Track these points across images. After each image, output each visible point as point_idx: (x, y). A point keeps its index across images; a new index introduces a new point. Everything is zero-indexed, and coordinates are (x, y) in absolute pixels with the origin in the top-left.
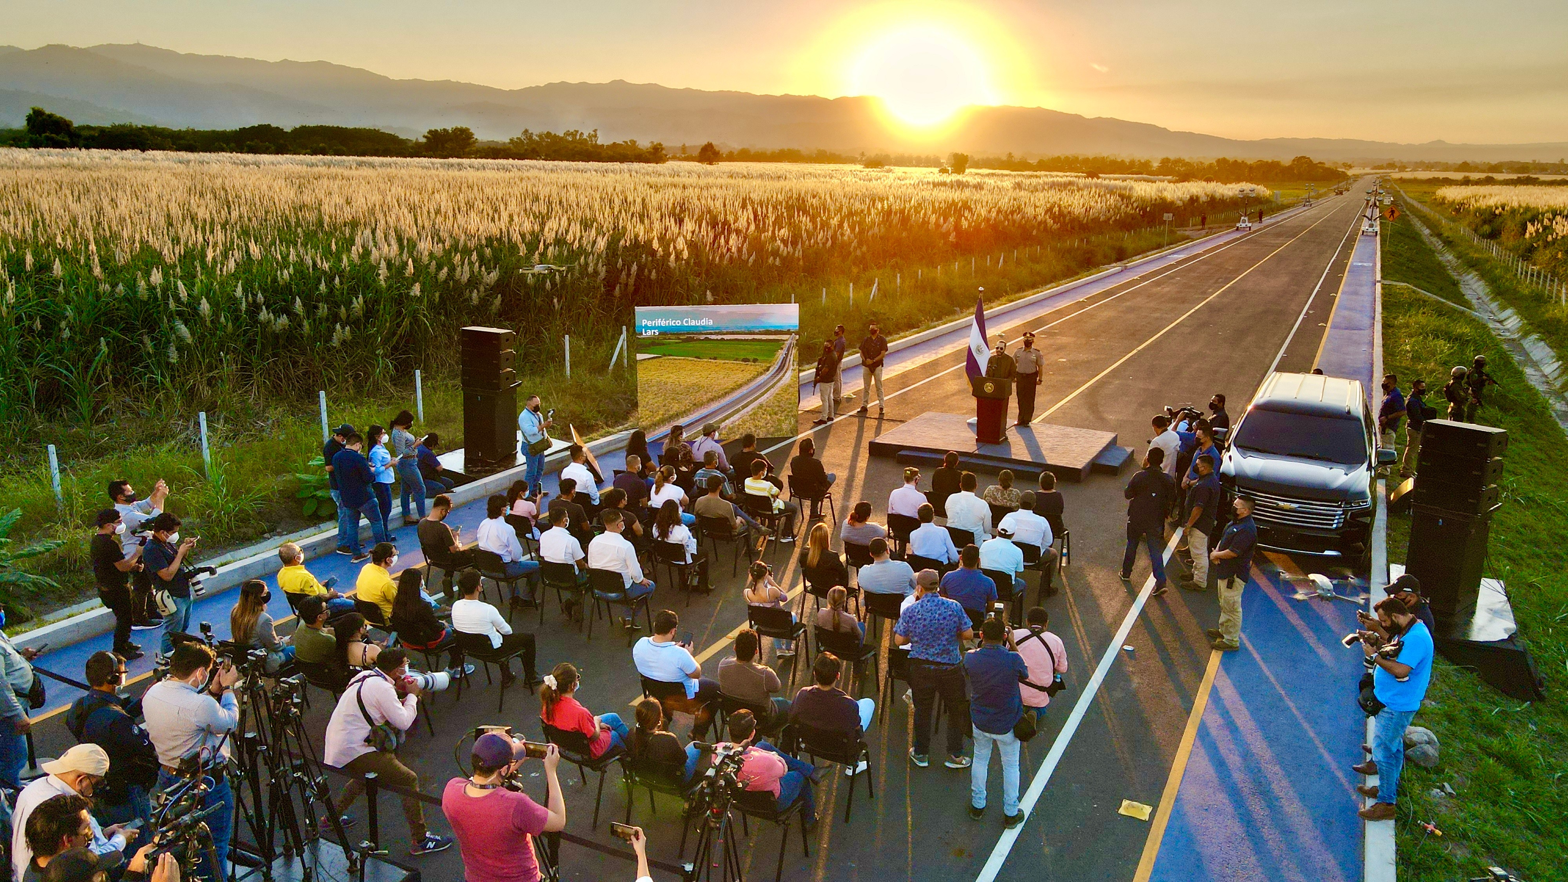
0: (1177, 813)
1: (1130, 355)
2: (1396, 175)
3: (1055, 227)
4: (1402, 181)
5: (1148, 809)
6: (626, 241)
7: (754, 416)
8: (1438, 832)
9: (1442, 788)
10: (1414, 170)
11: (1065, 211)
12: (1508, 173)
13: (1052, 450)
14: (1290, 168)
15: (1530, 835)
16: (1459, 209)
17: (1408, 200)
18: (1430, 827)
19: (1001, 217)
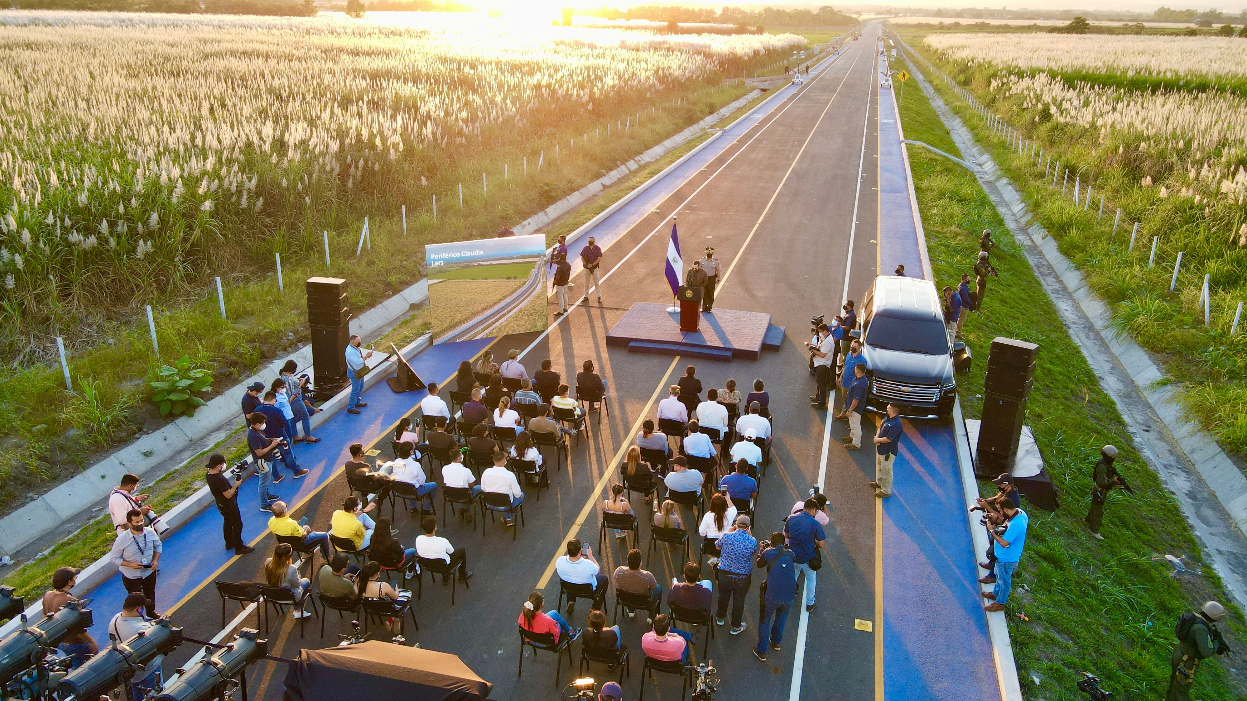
0: (887, 625)
1: (755, 229)
2: (893, 21)
3: (662, 87)
4: (898, 25)
5: (870, 624)
6: (351, 139)
7: (516, 318)
8: (1027, 619)
9: (1023, 587)
10: (905, 16)
11: (667, 73)
12: (969, 18)
13: (733, 334)
14: (818, 15)
15: (1070, 609)
16: (940, 58)
17: (904, 44)
18: (1022, 616)
19: (622, 83)
